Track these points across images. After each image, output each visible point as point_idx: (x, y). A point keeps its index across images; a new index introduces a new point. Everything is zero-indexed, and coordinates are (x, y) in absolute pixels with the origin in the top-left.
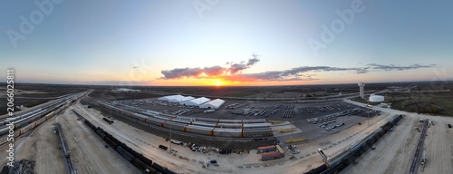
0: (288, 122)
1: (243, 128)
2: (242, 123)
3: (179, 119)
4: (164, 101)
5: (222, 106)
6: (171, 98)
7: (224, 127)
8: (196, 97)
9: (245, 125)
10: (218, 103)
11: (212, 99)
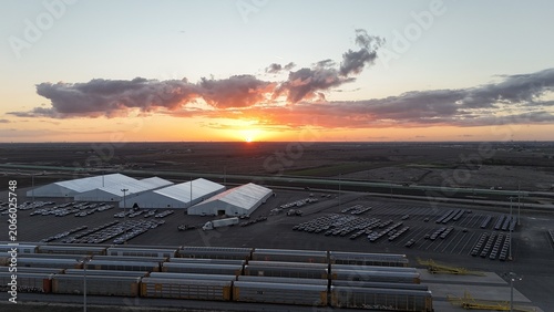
0: (492, 277)
1: (330, 277)
2: (328, 260)
3: (119, 255)
4: (56, 201)
5: (263, 206)
6: (80, 186)
7: (269, 273)
8: (177, 180)
9: (338, 269)
10: (248, 196)
11: (231, 183)
